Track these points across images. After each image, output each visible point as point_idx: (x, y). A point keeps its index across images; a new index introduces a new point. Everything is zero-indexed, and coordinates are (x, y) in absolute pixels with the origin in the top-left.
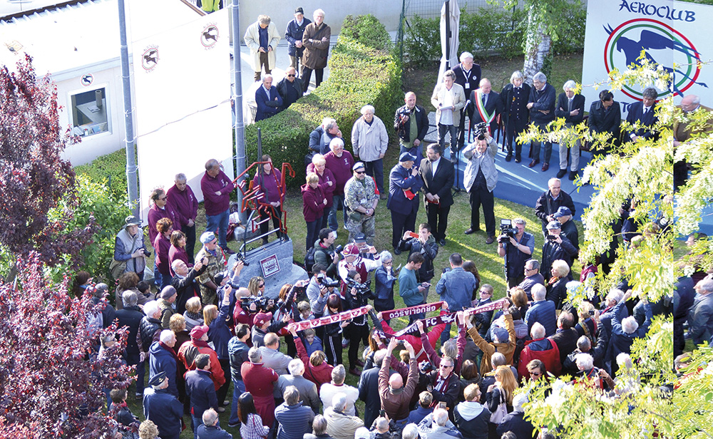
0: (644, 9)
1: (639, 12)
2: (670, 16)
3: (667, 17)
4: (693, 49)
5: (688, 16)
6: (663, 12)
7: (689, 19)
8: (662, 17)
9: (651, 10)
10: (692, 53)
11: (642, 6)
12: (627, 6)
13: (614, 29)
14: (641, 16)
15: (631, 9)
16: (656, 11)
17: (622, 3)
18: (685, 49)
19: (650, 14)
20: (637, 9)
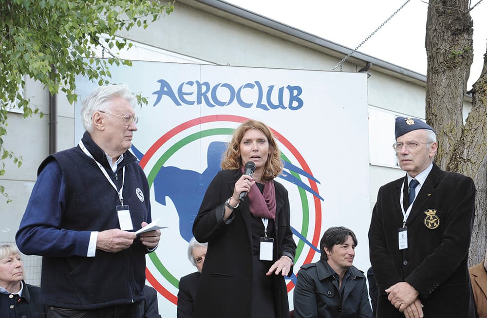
0: (209, 95)
1: (199, 102)
2: (264, 102)
3: (260, 105)
4: (307, 172)
5: (292, 98)
6: (250, 96)
7: (295, 104)
8: (249, 106)
9: (223, 95)
10: (305, 180)
11: (204, 89)
12: (170, 93)
13: (144, 152)
14: (204, 110)
15: (179, 98)
16: (235, 95)
17: (158, 87)
18: (295, 174)
19: (222, 104)
20: (193, 98)
